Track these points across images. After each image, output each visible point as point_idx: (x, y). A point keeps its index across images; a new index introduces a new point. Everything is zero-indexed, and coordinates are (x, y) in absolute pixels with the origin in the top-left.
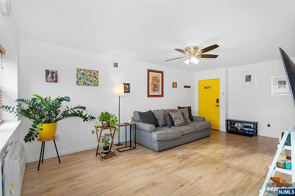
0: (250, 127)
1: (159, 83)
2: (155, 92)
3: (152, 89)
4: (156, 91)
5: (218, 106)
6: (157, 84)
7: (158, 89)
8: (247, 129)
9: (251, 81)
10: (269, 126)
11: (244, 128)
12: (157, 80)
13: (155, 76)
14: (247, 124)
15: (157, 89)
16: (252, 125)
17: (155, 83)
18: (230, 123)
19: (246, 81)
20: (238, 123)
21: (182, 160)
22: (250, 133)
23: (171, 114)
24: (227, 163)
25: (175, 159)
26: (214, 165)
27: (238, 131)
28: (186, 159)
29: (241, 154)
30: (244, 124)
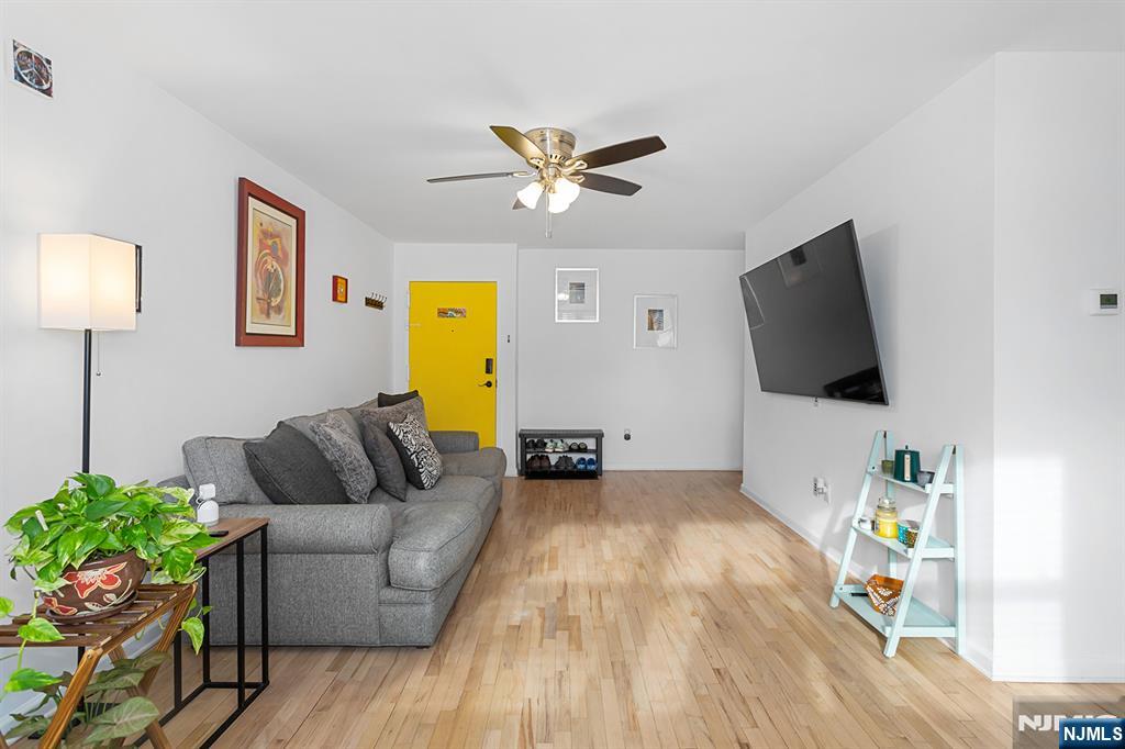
0: (584, 450)
1: (286, 270)
2: (268, 315)
3: (258, 299)
4: (272, 314)
5: (489, 384)
6: (277, 278)
7: (282, 301)
8: (575, 457)
9: (583, 302)
10: (627, 437)
11: (569, 455)
12: (280, 253)
13: (270, 230)
14: (578, 441)
15: (279, 299)
16: (591, 444)
17: (269, 267)
18: (531, 443)
20: (555, 440)
21: (570, 635)
22: (589, 467)
23: (397, 433)
24: (683, 584)
25: (541, 646)
26: (669, 605)
27: (556, 466)
28: (575, 627)
29: (660, 540)
30: (570, 441)
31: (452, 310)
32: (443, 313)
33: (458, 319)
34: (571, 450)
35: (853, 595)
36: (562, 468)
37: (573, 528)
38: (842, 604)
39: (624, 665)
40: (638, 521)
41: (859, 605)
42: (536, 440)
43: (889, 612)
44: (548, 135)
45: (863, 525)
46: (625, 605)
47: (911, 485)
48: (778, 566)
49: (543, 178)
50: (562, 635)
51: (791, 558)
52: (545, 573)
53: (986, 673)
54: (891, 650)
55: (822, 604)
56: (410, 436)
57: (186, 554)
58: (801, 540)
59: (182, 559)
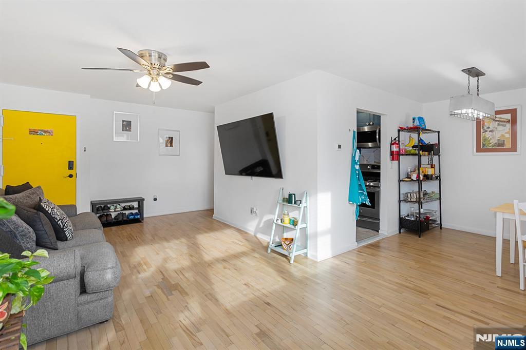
0: (131, 208)
5: (71, 176)
8: (127, 212)
9: (130, 131)
10: (155, 199)
11: (124, 212)
14: (129, 204)
16: (136, 205)
18: (100, 208)
19: (123, 130)
20: (115, 205)
21: (179, 291)
22: (136, 217)
23: (47, 209)
24: (213, 258)
25: (168, 300)
26: (213, 268)
27: (115, 219)
28: (179, 287)
29: (192, 243)
30: (123, 205)
31: (41, 130)
32: (33, 132)
33: (46, 137)
34: (125, 209)
35: (276, 246)
36: (120, 219)
37: (146, 247)
38: (273, 251)
39: (210, 294)
40: (177, 238)
41: (279, 250)
42: (102, 206)
43: (289, 249)
44: (153, 54)
45: (278, 221)
46: (195, 272)
47: (295, 205)
48: (243, 244)
49: (151, 74)
50: (175, 293)
51: (246, 240)
52: (147, 270)
53: (316, 260)
54: (292, 261)
55: (266, 253)
56: (55, 210)
57: (41, 288)
58: (246, 233)
59: (38, 292)
